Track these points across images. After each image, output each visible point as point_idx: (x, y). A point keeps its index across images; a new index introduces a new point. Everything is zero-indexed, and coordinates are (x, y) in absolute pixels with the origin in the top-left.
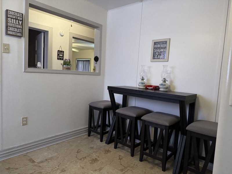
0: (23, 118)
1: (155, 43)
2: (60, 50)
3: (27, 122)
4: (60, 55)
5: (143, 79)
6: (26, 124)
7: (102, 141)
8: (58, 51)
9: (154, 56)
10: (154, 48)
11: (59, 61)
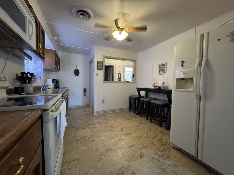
0: (103, 100)
1: (160, 66)
2: (119, 73)
5: (154, 84)
7: (135, 113)
9: (159, 72)
10: (159, 68)
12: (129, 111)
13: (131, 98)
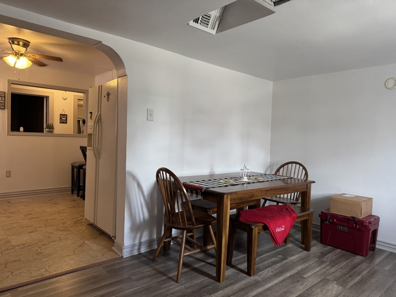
0: (6, 171)
2: (63, 113)
3: (10, 175)
4: (63, 119)
6: (10, 176)
8: (61, 115)
11: (62, 124)
12: (71, 194)
13: (73, 167)
